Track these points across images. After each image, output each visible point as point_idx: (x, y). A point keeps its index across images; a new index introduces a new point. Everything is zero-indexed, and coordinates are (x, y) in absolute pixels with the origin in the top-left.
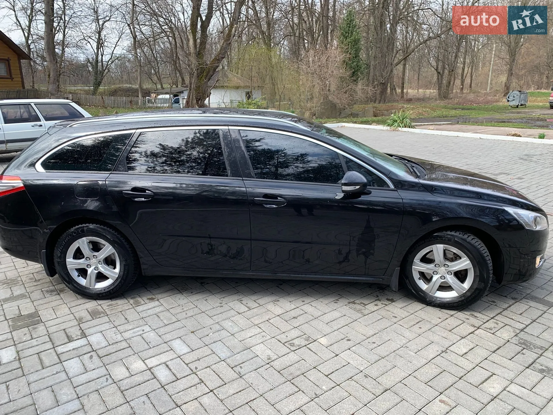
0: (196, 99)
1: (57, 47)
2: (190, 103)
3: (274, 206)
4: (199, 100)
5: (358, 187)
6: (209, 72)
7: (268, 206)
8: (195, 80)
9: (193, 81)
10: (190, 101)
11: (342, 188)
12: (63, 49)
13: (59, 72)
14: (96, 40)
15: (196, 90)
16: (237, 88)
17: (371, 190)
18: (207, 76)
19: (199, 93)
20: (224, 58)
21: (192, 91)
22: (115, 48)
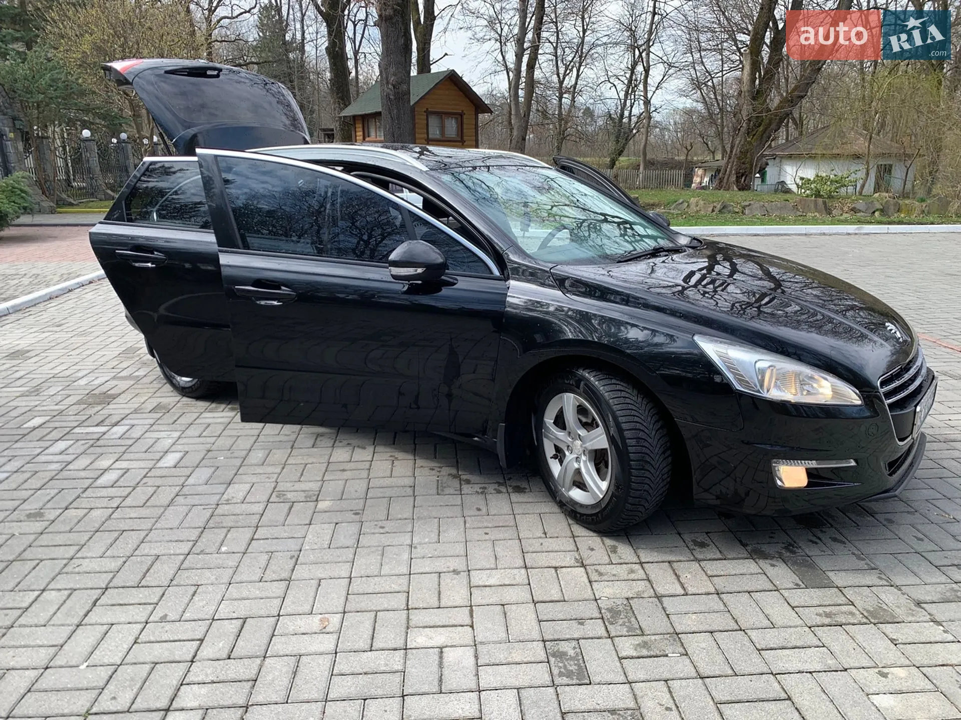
0: (736, 174)
1: (565, 96)
2: (725, 180)
3: (275, 303)
4: (742, 175)
5: (420, 270)
6: (770, 124)
7: (263, 303)
8: (741, 141)
9: (737, 142)
10: (726, 177)
11: (390, 272)
12: (573, 98)
13: (563, 134)
14: (626, 82)
15: (739, 158)
16: (857, 157)
17: (458, 278)
18: (764, 132)
19: (744, 163)
20: (802, 97)
21: (732, 159)
22: (654, 92)
